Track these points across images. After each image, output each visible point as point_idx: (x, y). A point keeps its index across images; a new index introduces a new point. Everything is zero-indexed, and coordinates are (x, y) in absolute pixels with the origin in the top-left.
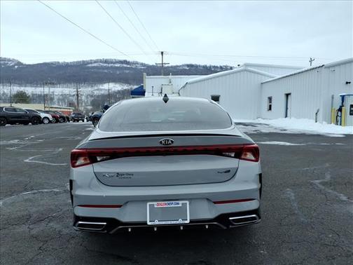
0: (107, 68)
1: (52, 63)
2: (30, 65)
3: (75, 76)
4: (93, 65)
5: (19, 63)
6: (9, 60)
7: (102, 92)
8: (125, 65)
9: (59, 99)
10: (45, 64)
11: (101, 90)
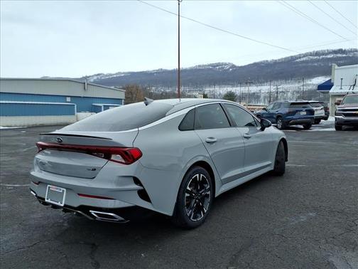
0: (318, 61)
1: (261, 63)
2: (241, 67)
3: (281, 73)
4: (302, 59)
5: (233, 66)
6: (226, 64)
7: (310, 87)
8: (339, 55)
9: (265, 97)
10: (255, 64)
11: (309, 85)
